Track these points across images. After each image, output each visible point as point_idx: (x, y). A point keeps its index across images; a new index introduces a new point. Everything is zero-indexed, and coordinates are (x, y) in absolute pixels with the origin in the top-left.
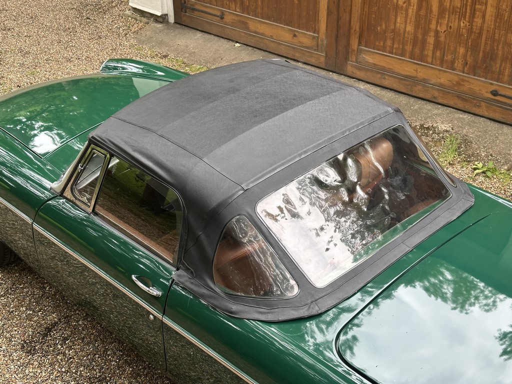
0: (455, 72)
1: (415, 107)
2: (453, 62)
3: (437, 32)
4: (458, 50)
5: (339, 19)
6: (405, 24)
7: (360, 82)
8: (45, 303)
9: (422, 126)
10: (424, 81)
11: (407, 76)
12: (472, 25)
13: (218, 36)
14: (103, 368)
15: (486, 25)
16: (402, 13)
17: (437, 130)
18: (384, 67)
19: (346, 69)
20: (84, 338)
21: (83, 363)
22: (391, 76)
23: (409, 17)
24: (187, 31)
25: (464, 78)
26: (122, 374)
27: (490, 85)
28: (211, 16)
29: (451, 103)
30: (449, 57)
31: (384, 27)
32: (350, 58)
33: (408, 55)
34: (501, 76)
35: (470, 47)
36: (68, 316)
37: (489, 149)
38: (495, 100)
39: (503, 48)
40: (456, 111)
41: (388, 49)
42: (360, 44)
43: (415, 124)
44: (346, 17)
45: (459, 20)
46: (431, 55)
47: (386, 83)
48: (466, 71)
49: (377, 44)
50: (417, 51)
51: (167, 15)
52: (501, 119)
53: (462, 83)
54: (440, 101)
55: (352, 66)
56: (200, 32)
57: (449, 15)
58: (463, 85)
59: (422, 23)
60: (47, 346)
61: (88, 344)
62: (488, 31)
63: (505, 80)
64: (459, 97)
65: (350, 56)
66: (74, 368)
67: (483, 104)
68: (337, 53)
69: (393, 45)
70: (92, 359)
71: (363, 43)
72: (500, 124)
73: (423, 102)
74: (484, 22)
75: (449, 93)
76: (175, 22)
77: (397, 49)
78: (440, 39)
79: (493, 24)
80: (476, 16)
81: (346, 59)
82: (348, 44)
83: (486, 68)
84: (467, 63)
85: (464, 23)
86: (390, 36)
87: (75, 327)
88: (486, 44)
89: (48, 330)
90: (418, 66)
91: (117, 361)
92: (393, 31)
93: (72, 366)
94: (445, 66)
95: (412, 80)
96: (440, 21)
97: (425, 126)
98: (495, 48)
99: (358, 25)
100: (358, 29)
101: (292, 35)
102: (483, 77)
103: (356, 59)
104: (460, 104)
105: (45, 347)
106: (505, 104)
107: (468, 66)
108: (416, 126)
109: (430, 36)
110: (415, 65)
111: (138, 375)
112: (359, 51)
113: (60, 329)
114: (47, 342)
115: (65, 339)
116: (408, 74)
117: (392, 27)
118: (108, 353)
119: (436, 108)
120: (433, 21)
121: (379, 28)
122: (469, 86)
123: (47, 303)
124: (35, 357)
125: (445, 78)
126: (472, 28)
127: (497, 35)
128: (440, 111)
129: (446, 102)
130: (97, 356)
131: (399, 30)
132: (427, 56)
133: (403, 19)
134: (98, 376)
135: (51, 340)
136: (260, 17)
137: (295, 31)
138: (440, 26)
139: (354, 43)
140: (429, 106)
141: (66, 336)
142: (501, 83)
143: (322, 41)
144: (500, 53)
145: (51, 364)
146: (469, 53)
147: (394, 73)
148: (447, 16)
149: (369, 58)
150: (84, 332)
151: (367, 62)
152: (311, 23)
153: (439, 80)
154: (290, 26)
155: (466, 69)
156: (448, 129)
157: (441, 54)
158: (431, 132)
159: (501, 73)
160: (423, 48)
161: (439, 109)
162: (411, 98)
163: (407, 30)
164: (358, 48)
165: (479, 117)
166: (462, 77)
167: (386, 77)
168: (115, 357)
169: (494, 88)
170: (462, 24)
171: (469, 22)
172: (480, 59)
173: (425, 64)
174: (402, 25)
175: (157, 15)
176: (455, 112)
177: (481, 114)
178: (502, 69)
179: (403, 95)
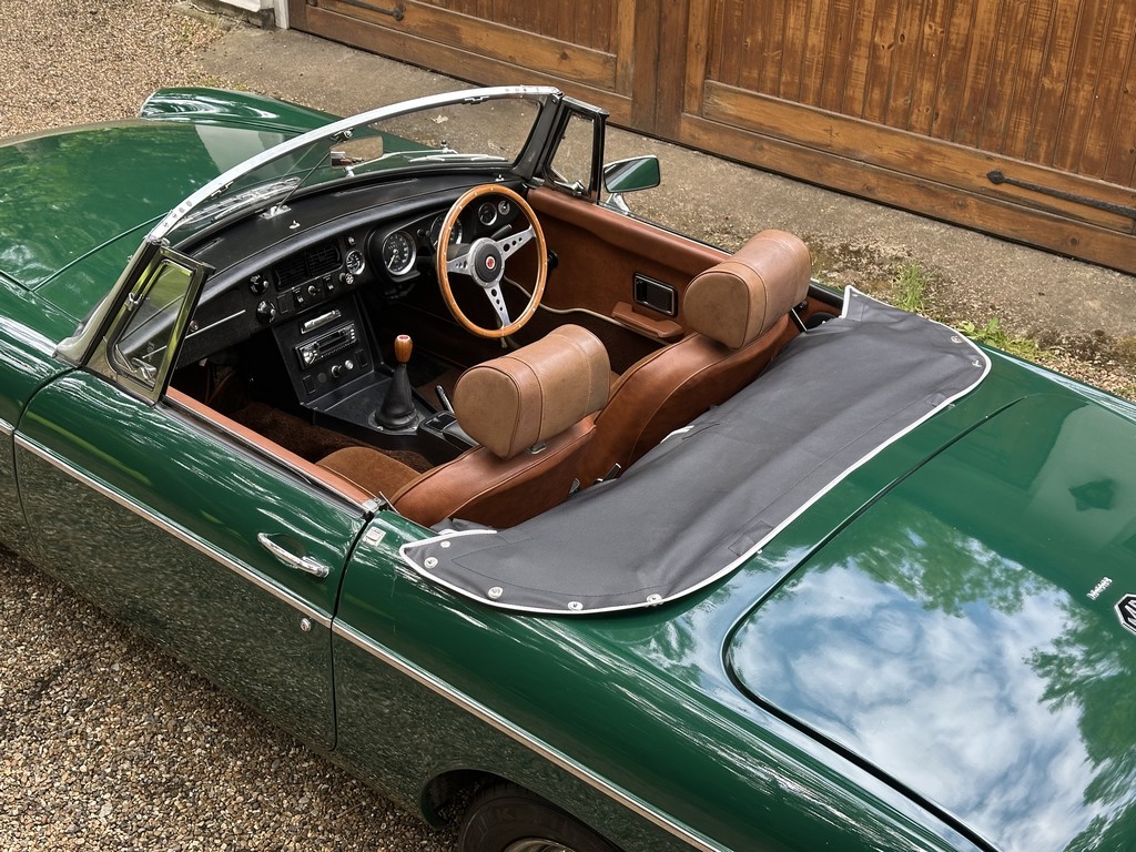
0: (912, 134)
1: (829, 210)
2: (907, 113)
3: (873, 48)
4: (918, 86)
5: (661, 19)
6: (806, 31)
7: (709, 157)
8: (30, 627)
9: (844, 248)
10: (848, 153)
11: (810, 144)
12: (949, 32)
13: (390, 58)
14: (174, 763)
15: (977, 32)
16: (798, 7)
17: (876, 256)
18: (761, 124)
19: (679, 128)
20: (126, 700)
21: (129, 753)
22: (776, 144)
23: (814, 15)
24: (319, 45)
25: (933, 147)
26: (220, 773)
27: (987, 162)
28: (373, 14)
29: (905, 201)
30: (899, 102)
31: (760, 37)
32: (686, 105)
33: (811, 97)
34: (1009, 142)
35: (944, 78)
36: (85, 655)
37: (987, 294)
38: (996, 191)
39: (1013, 80)
40: (915, 217)
41: (769, 85)
42: (707, 74)
43: (830, 245)
44: (677, 15)
45: (922, 21)
46: (862, 98)
47: (765, 159)
48: (934, 132)
49: (745, 74)
50: (831, 89)
51: (272, 10)
52: (1009, 234)
53: (926, 157)
54: (881, 196)
55: (691, 122)
56: (349, 49)
57: (899, 10)
58: (930, 161)
59: (841, 28)
60: (42, 719)
61: (137, 712)
62: (981, 44)
63: (1017, 150)
64: (920, 187)
65: (686, 101)
66: (107, 764)
67: (970, 201)
68: (658, 95)
69: (780, 75)
70: (149, 744)
71: (715, 72)
72: (1006, 245)
73: (844, 199)
74: (973, 24)
75: (900, 178)
76: (291, 28)
77: (787, 84)
78: (881, 62)
79: (992, 28)
80: (958, 12)
81: (680, 108)
82: (682, 75)
83: (978, 123)
84: (937, 115)
85: (930, 27)
86: (773, 57)
87: (105, 677)
88: (977, 72)
89: (44, 684)
90: (832, 121)
91: (208, 746)
92: (780, 46)
93: (102, 760)
94: (892, 122)
95: (821, 152)
96: (880, 23)
97: (851, 248)
98: (998, 80)
99: (704, 33)
100: (703, 42)
101: (558, 56)
102: (971, 143)
103: (701, 107)
104: (923, 203)
105: (37, 722)
106: (1018, 199)
107: (939, 120)
108: (833, 248)
109: (859, 56)
110: (826, 119)
111: (256, 774)
112: (707, 90)
113: (71, 683)
114: (41, 710)
115: (82, 704)
116: (811, 138)
117: (778, 37)
118: (185, 730)
119: (873, 212)
120: (866, 23)
121: (748, 40)
122: (940, 164)
123: (35, 628)
124: (16, 743)
125: (892, 146)
126: (948, 39)
127: (1000, 53)
128: (880, 218)
129: (893, 199)
130: (160, 737)
131: (793, 44)
132: (852, 99)
133: (802, 21)
134: (164, 780)
135: (49, 705)
136: (486, 16)
137: (565, 46)
138: (881, 36)
139: (696, 72)
140: (858, 208)
141: (84, 696)
142: (1009, 155)
143: (625, 68)
144: (1008, 91)
145: (54, 758)
146: (942, 92)
147: (781, 136)
148: (895, 13)
149: (728, 106)
150: (127, 688)
151: (725, 114)
152: (600, 29)
153: (877, 151)
154: (552, 36)
155: (935, 126)
156: (900, 255)
157: (882, 92)
158: (864, 261)
159: (1008, 134)
160: (844, 83)
161: (878, 213)
162: (819, 191)
163: (810, 44)
164: (703, 84)
165: (963, 230)
166: (926, 145)
167: (766, 147)
168: (202, 738)
169: (994, 167)
170: (927, 30)
171: (942, 25)
172: (966, 104)
173: (847, 117)
174: (798, 33)
175: (249, 11)
176: (912, 219)
177: (967, 224)
178: (1012, 125)
179: (803, 185)
